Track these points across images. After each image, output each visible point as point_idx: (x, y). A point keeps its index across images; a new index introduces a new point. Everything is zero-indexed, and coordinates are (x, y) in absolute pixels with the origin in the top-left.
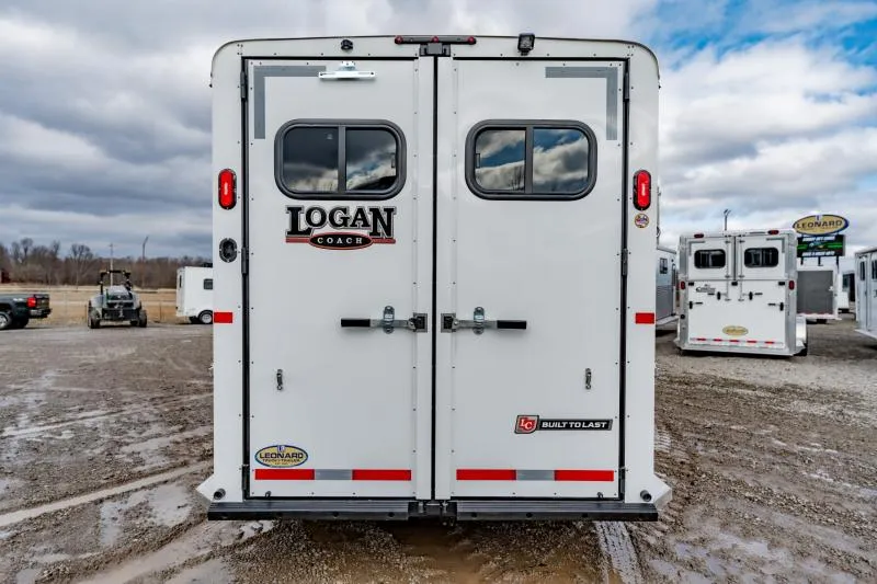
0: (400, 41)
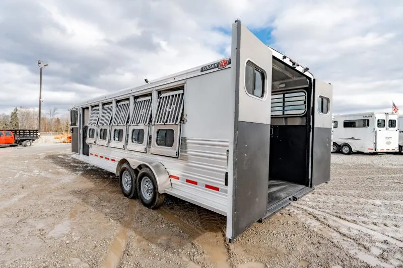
0: (290, 61)
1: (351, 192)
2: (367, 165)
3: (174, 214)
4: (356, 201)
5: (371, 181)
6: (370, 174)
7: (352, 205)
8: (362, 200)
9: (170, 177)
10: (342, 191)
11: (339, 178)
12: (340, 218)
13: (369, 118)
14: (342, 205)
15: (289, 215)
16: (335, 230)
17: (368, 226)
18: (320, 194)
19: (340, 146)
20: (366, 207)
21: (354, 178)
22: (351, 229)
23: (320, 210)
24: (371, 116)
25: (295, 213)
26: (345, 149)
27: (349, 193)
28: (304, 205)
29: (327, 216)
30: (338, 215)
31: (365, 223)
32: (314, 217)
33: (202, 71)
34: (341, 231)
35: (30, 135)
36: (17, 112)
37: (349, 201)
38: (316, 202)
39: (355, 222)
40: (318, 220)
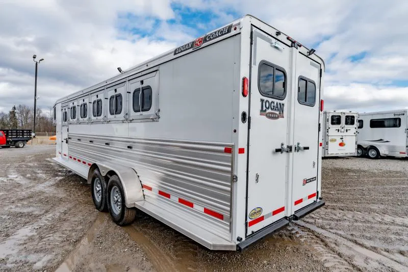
0: (288, 38)
1: (375, 207)
2: (397, 172)
3: (146, 234)
4: (380, 220)
5: (401, 192)
6: (400, 184)
7: (373, 225)
8: (388, 218)
9: (142, 187)
10: (363, 205)
11: (361, 188)
12: (356, 242)
13: (400, 117)
14: (361, 224)
15: (290, 237)
16: (346, 260)
17: (392, 257)
18: (334, 209)
19: (366, 149)
20: (392, 227)
21: (380, 188)
22: (369, 261)
23: (331, 230)
24: (404, 114)
25: (298, 235)
26: (372, 153)
27: (372, 208)
28: (311, 223)
29: (340, 240)
30: (354, 238)
31: (388, 252)
32: (322, 241)
33: (175, 54)
34: (354, 263)
35: (23, 135)
36: (15, 111)
37: (370, 219)
38: (327, 219)
39: (374, 249)
40: (326, 245)
